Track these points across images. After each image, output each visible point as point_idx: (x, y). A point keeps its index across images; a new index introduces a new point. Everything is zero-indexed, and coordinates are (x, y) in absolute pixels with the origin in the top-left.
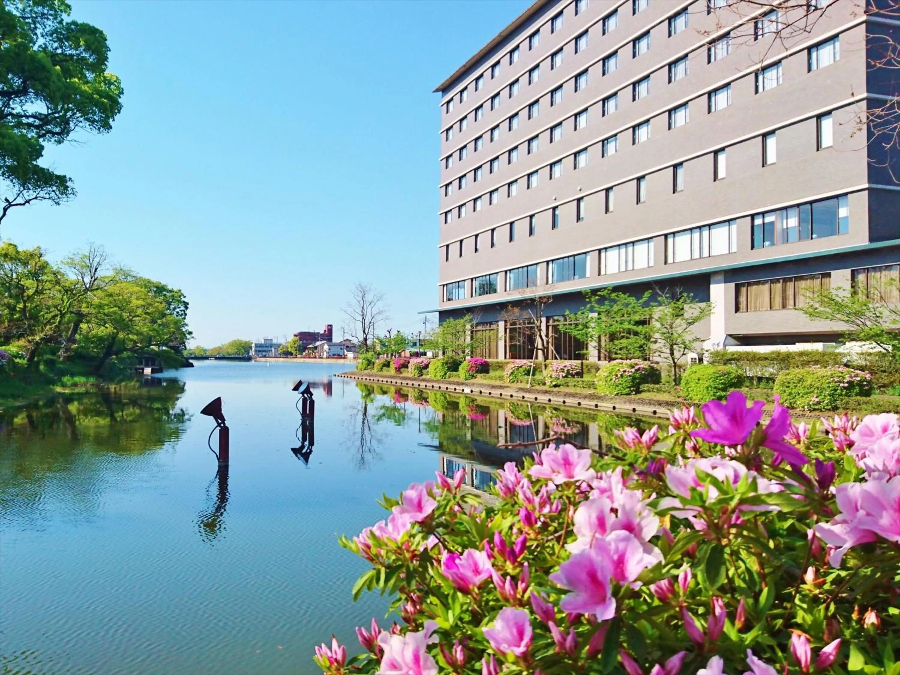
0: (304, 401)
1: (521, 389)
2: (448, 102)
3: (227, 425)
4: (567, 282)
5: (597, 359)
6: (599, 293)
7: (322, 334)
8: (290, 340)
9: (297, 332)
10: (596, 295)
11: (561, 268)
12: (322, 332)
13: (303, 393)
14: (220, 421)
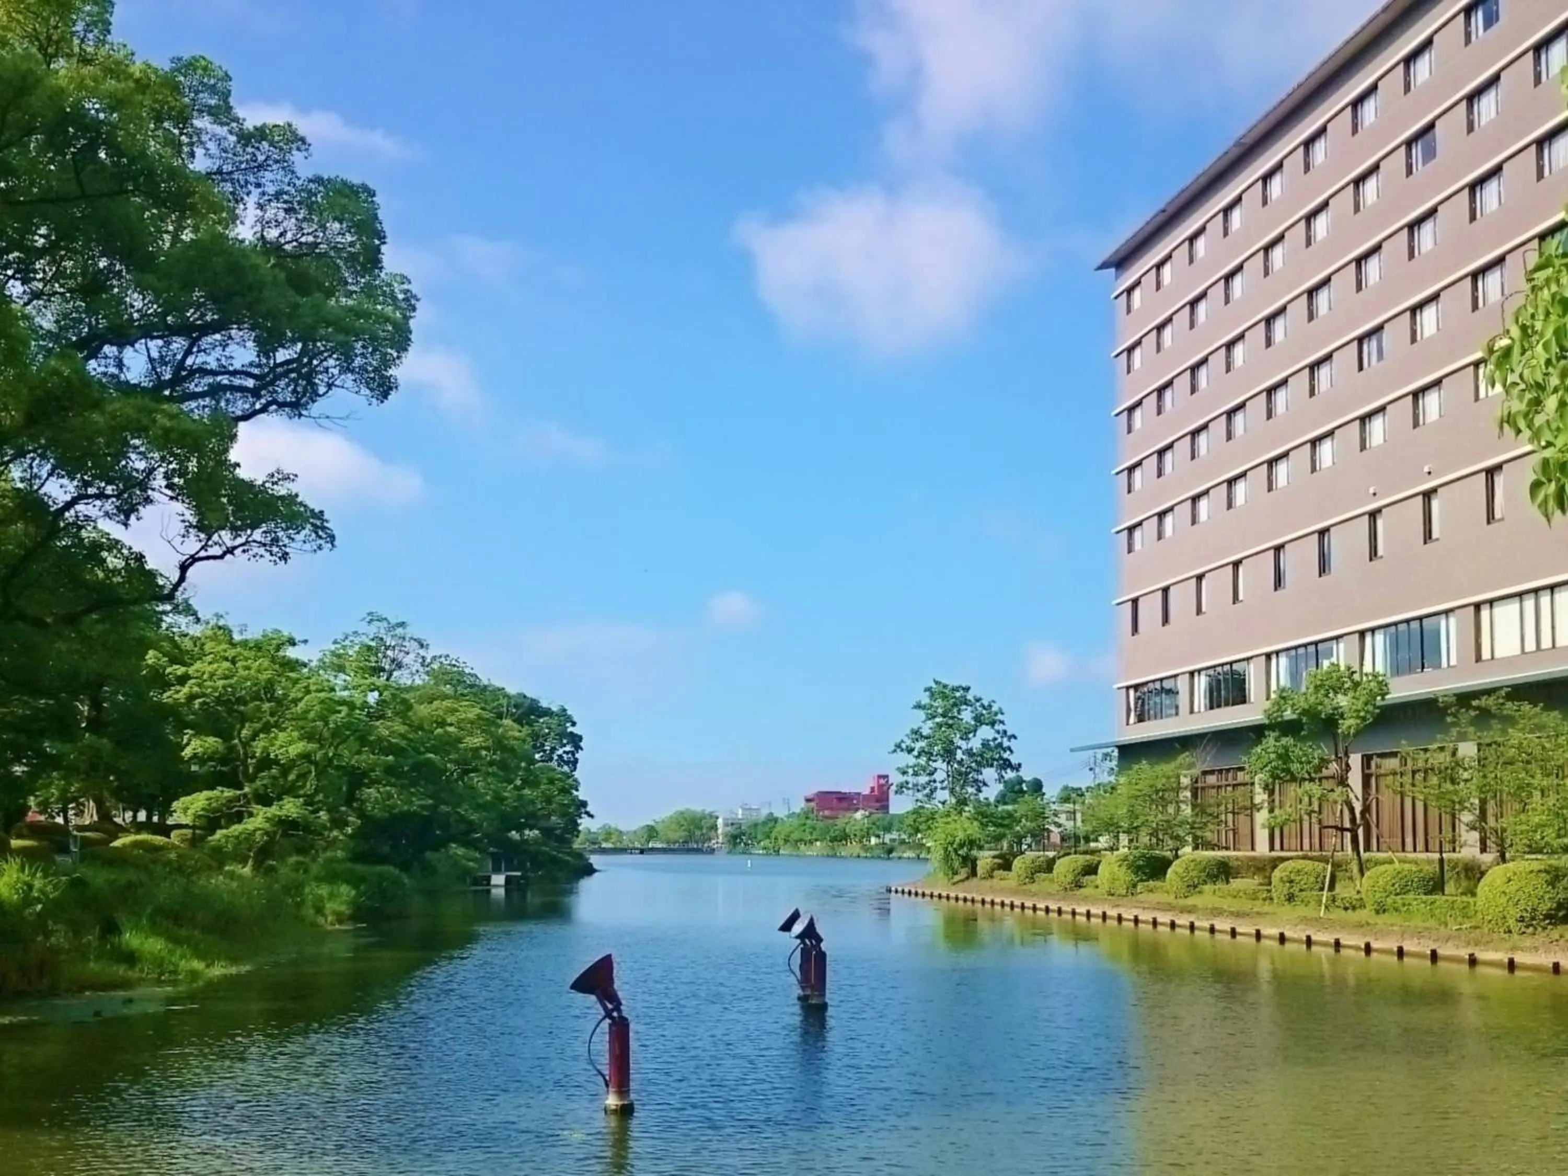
0: (805, 953)
1: (1305, 920)
2: (1130, 291)
3: (625, 1014)
4: (1407, 678)
5: (1478, 850)
6: (1475, 703)
7: (865, 796)
8: (798, 810)
9: (811, 792)
10: (1469, 707)
11: (1395, 646)
12: (867, 791)
13: (801, 936)
14: (610, 1006)
